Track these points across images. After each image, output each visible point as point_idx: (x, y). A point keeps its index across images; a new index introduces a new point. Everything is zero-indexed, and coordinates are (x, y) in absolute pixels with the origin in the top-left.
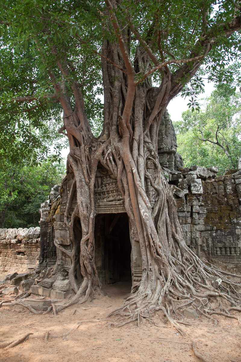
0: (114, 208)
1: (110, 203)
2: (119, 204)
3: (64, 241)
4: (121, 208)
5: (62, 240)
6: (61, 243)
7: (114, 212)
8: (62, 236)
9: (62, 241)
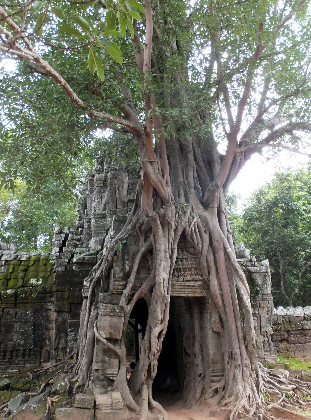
0: (192, 290)
1: (188, 283)
2: (197, 286)
3: (114, 332)
4: (200, 290)
5: (112, 331)
6: (108, 336)
7: (190, 295)
8: (112, 325)
9: (110, 333)
